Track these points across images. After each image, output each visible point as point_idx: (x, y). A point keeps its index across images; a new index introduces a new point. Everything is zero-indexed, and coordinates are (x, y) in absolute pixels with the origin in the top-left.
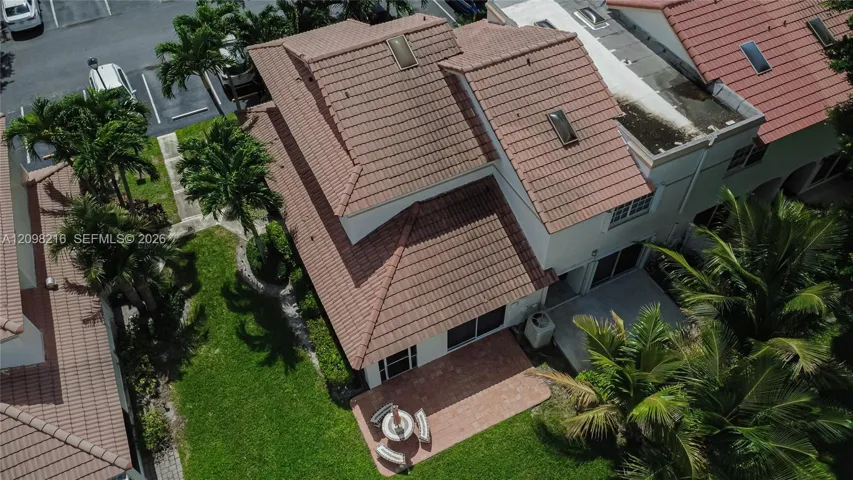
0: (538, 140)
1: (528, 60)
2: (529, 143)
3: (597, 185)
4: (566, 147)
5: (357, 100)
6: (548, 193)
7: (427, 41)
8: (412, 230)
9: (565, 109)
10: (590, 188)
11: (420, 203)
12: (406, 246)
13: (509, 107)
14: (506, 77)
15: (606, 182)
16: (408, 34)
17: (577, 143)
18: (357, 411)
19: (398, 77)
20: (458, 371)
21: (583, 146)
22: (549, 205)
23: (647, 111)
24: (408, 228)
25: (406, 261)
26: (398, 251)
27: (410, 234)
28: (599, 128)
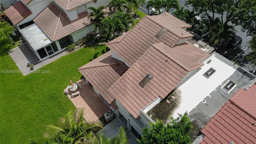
0: (138, 75)
1: (167, 61)
2: (136, 73)
3: (130, 99)
4: (139, 84)
5: (139, 31)
6: (121, 85)
7: (169, 37)
8: (115, 65)
9: (154, 79)
10: (128, 97)
11: (124, 63)
12: (110, 66)
13: (146, 62)
14: (157, 57)
15: (133, 101)
16: (169, 31)
17: (143, 87)
18: (80, 81)
19: (152, 36)
20: (94, 100)
21: (143, 89)
22: (117, 86)
23: (174, 110)
24: (115, 64)
25: (107, 67)
26: (108, 64)
27: (114, 65)
28: (153, 92)
